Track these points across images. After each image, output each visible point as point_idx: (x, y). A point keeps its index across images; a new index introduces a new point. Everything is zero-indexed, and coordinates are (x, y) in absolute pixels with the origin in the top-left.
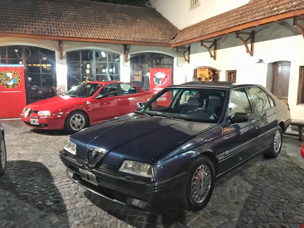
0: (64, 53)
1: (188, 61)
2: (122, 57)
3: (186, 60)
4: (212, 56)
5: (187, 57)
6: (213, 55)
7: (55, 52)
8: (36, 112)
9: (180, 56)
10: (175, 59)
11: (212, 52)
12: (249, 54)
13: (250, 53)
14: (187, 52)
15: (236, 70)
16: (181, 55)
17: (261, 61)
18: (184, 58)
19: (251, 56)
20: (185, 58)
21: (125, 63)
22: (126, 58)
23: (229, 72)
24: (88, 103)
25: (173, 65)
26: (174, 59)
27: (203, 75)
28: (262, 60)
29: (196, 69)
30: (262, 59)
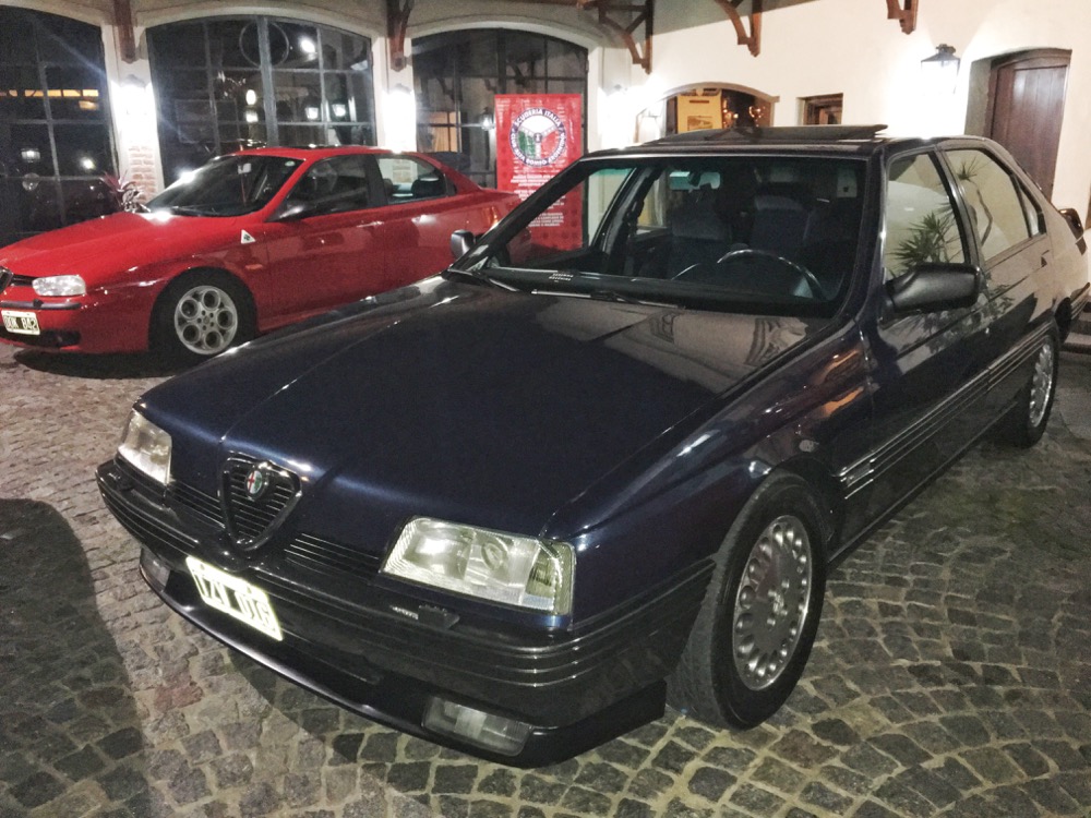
0: (139, 32)
1: (647, 65)
2: (380, 47)
3: (636, 60)
4: (742, 40)
5: (639, 48)
6: (748, 33)
7: (97, 31)
8: (26, 281)
9: (615, 45)
10: (594, 58)
11: (745, 21)
12: (896, 22)
13: (902, 21)
14: (643, 26)
15: (840, 95)
16: (619, 38)
17: (946, 52)
18: (627, 53)
19: (904, 34)
20: (634, 52)
21: (391, 72)
22: (397, 56)
23: (813, 102)
24: (246, 238)
25: (583, 80)
26: (590, 57)
27: (700, 122)
28: (952, 50)
29: (675, 99)
30: (949, 45)
